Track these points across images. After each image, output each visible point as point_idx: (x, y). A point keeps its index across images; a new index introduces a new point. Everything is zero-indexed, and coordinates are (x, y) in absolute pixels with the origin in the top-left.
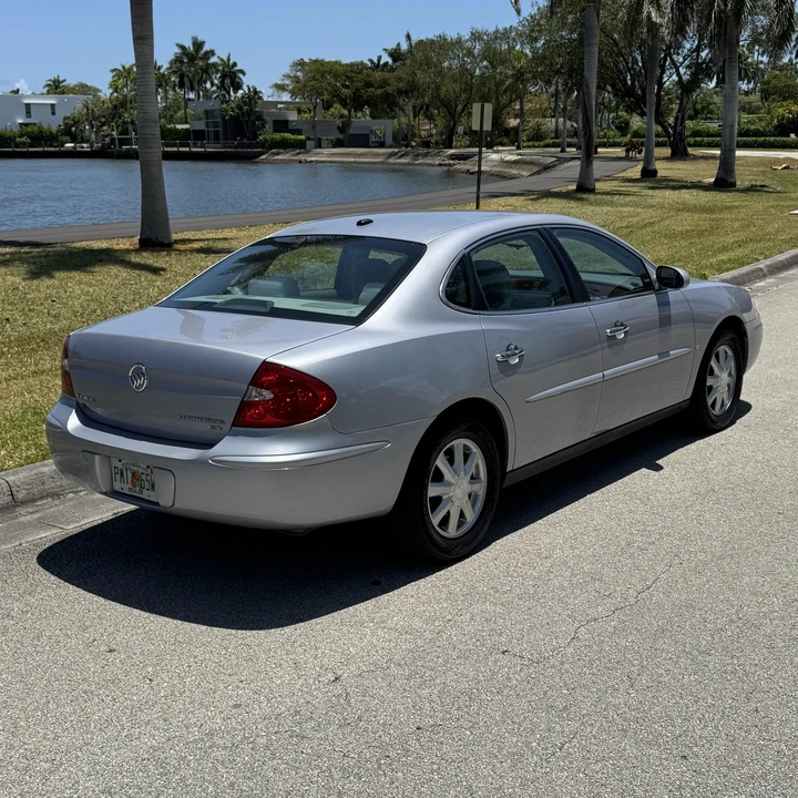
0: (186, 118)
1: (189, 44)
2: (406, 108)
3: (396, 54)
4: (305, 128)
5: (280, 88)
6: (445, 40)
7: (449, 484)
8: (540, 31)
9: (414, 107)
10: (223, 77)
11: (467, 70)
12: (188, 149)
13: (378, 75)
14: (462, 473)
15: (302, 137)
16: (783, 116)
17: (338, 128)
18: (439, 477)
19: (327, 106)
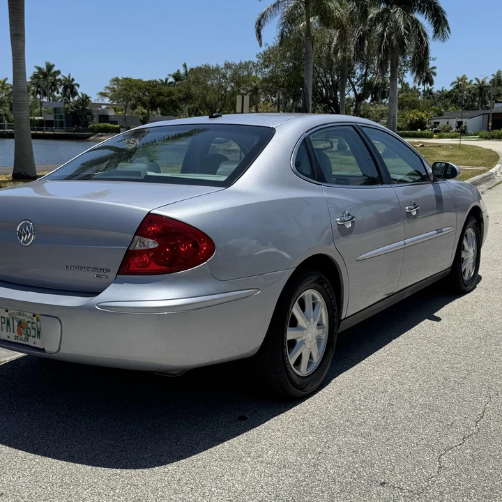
0: (41, 113)
1: (44, 67)
2: (184, 109)
3: (177, 77)
4: (120, 120)
5: (103, 95)
6: (209, 68)
7: (302, 329)
8: (269, 62)
9: (189, 109)
10: (65, 88)
11: (222, 86)
12: (42, 132)
13: (166, 89)
14: (312, 319)
15: (118, 126)
16: (413, 118)
17: (141, 120)
18: (294, 323)
19: (134, 107)
